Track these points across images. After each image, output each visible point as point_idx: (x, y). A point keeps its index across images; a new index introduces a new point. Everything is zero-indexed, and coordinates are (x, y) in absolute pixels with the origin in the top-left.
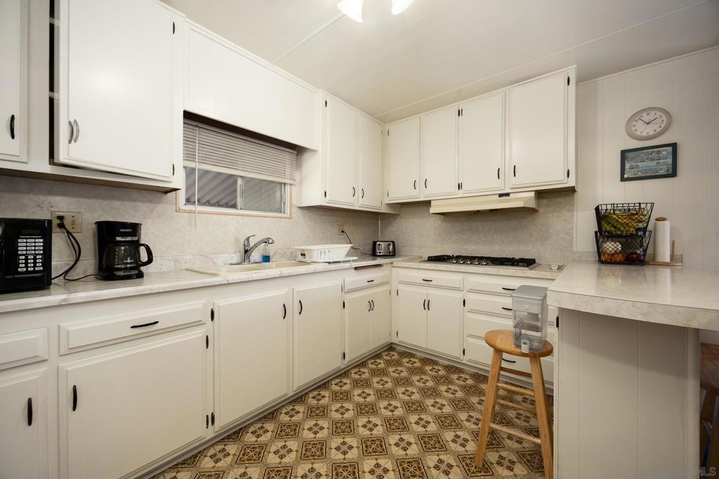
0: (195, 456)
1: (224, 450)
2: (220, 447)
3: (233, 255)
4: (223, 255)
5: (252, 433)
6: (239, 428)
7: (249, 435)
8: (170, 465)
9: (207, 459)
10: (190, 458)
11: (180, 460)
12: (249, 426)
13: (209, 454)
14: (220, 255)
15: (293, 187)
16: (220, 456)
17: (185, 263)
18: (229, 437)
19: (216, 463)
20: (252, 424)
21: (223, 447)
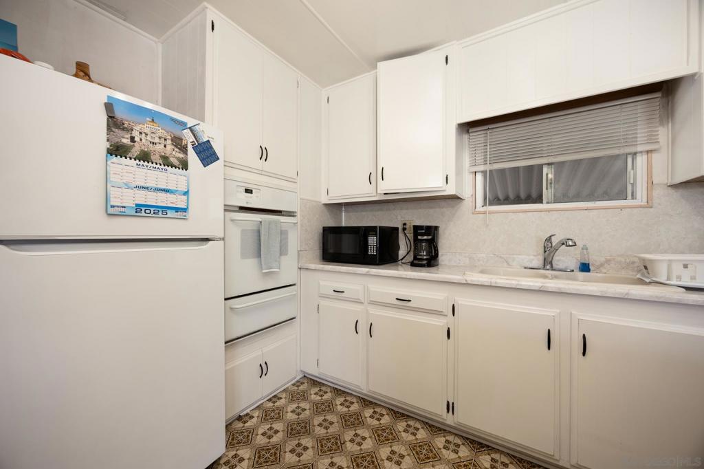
0: (440, 429)
1: (458, 446)
2: (458, 441)
3: (532, 257)
4: (520, 256)
5: (492, 459)
6: (487, 443)
7: (488, 458)
8: (424, 420)
9: (443, 439)
10: (437, 428)
11: (431, 422)
12: (497, 451)
13: (448, 438)
14: (515, 256)
15: (654, 156)
16: (452, 447)
17: (479, 260)
18: (472, 442)
19: (444, 448)
20: (502, 453)
21: (461, 443)
